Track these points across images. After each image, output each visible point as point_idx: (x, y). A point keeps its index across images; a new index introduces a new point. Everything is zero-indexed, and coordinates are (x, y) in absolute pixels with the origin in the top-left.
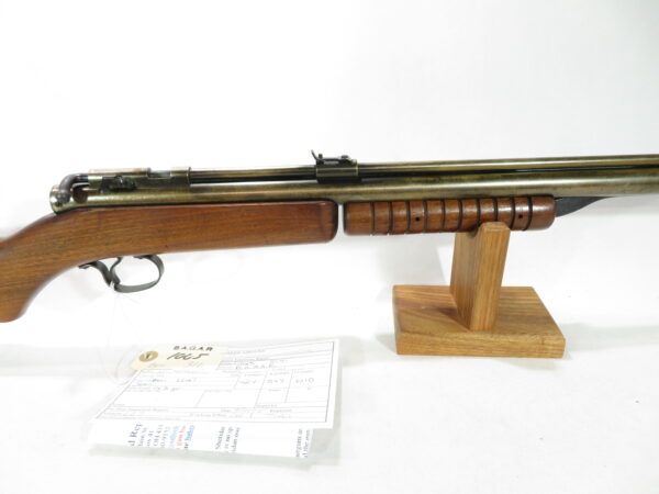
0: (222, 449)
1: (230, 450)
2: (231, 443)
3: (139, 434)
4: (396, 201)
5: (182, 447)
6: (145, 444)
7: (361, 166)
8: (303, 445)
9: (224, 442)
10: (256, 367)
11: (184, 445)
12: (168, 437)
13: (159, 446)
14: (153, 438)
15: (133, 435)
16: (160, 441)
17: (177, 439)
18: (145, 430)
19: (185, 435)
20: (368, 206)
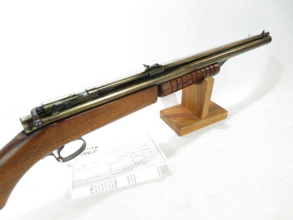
0: (131, 183)
1: (134, 182)
2: (133, 180)
3: (94, 189)
4: (177, 78)
5: (114, 188)
6: (98, 192)
7: (164, 66)
8: (160, 172)
9: (130, 181)
10: (122, 149)
11: (115, 187)
12: (107, 186)
13: (105, 190)
14: (101, 188)
15: (92, 190)
16: (104, 188)
17: (111, 185)
18: (96, 187)
19: (114, 183)
20: (169, 83)
